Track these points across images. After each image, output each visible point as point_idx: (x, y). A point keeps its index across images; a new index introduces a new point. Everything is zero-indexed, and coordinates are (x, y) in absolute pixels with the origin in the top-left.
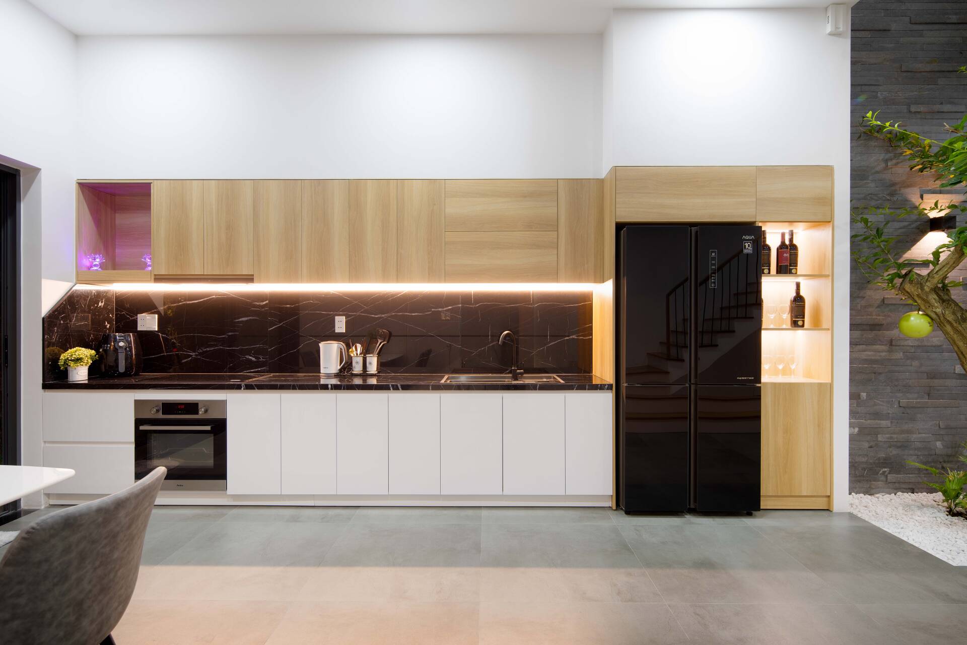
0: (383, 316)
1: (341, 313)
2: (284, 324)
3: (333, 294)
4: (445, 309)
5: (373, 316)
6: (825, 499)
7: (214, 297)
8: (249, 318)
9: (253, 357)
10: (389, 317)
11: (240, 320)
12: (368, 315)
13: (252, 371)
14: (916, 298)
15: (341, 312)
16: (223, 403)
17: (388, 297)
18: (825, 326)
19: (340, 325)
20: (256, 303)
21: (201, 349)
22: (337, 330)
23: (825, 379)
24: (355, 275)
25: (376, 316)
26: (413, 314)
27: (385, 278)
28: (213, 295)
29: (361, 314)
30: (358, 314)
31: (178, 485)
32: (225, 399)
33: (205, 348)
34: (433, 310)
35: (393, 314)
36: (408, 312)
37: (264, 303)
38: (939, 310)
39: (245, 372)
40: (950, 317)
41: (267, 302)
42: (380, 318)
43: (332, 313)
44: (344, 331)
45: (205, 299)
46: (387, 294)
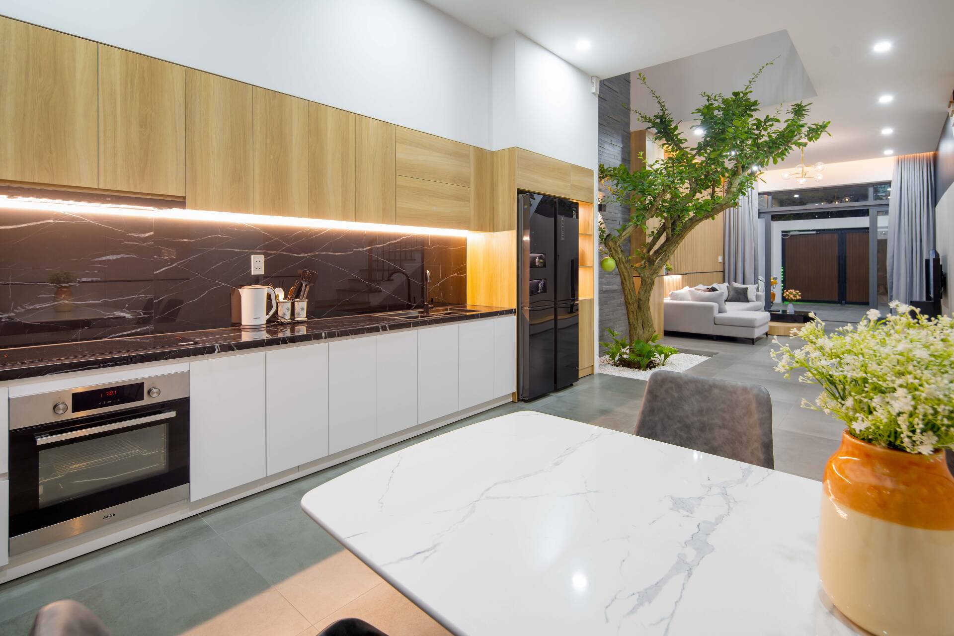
0: (306, 255)
1: (258, 251)
2: (178, 264)
3: (249, 228)
4: (365, 249)
5: (296, 255)
6: (591, 368)
7: (51, 221)
8: (119, 256)
9: (127, 313)
10: (312, 256)
11: (104, 258)
12: (291, 254)
13: (125, 333)
14: (612, 250)
15: (258, 249)
16: (185, 376)
17: (311, 235)
18: (589, 264)
19: (257, 266)
20: (132, 234)
21: (23, 308)
22: (254, 272)
23: (591, 297)
24: (316, 211)
25: (299, 256)
26: (337, 254)
27: (345, 217)
28: (49, 219)
29: (281, 253)
30: (279, 252)
31: (105, 517)
32: (187, 369)
33: (30, 306)
34: (354, 250)
35: (317, 253)
36: (332, 252)
37: (147, 235)
38: (620, 256)
39: (113, 336)
40: (624, 260)
41: (152, 233)
42: (303, 257)
43: (247, 251)
44: (262, 272)
45: (31, 224)
46: (310, 231)
